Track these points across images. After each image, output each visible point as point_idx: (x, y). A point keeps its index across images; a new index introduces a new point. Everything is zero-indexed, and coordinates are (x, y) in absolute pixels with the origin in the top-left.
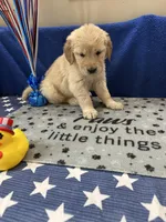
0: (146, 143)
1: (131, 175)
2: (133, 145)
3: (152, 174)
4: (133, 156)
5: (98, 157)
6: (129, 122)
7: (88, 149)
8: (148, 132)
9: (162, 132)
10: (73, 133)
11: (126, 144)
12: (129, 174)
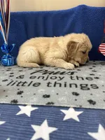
0: (87, 85)
1: (76, 109)
2: (76, 86)
3: (95, 107)
4: (77, 94)
5: (48, 96)
6: (72, 73)
7: (39, 91)
8: (87, 78)
9: (97, 78)
10: (29, 81)
11: (71, 86)
12: (75, 108)
